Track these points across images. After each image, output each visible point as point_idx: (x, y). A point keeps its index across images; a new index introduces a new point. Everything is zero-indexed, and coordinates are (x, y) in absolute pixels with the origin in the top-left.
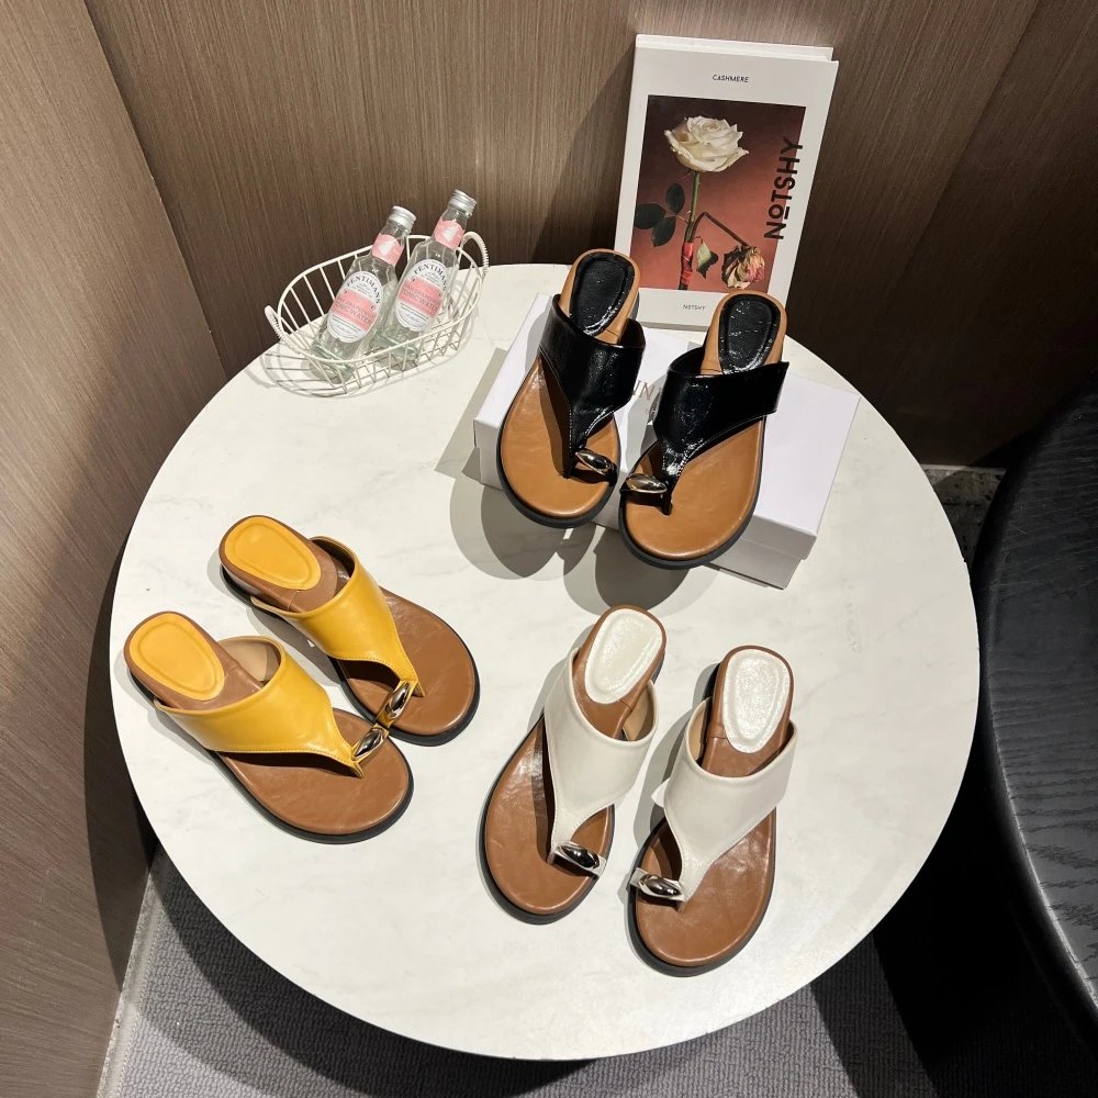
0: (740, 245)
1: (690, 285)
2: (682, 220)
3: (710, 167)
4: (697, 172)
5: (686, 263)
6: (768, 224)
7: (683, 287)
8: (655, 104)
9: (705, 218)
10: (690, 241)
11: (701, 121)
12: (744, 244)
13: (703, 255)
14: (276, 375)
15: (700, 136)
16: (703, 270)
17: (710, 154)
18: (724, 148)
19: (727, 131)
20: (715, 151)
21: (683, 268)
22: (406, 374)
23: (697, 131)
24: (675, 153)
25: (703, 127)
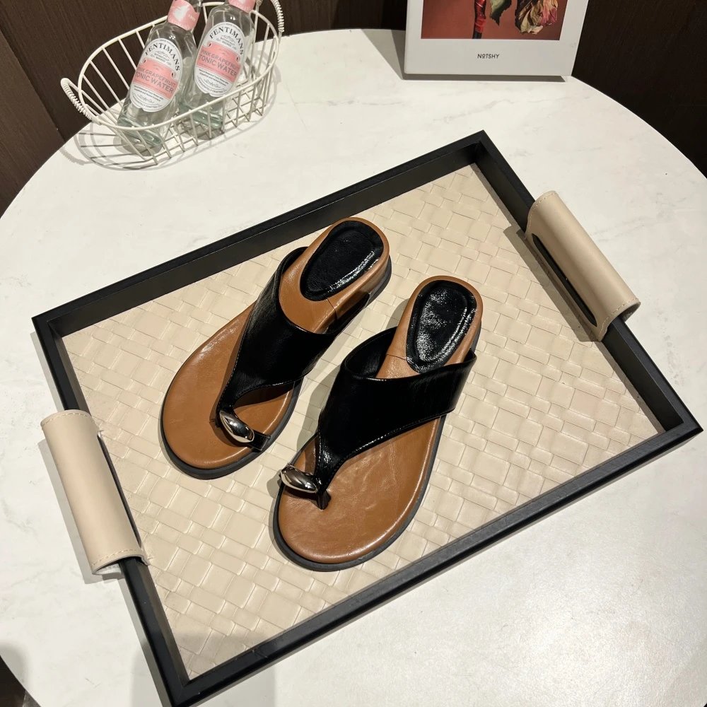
1: (484, 33)
7: (477, 35)
14: (89, 152)
22: (214, 141)
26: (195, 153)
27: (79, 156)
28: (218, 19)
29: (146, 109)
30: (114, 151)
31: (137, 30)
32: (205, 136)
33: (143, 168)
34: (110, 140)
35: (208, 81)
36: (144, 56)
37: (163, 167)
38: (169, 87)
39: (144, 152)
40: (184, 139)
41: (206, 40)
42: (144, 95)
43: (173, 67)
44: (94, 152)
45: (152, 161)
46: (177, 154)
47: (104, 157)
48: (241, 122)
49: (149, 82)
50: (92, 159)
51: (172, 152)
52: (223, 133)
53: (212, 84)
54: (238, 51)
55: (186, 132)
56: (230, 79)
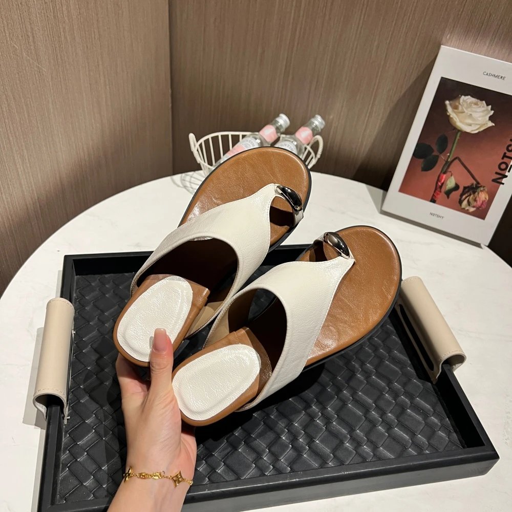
0: (475, 183)
2: (442, 158)
3: (468, 129)
4: (459, 131)
5: (439, 187)
6: (497, 173)
7: (433, 201)
8: (444, 82)
9: (457, 160)
10: (445, 173)
11: (469, 99)
12: (478, 183)
13: (451, 183)
15: (466, 108)
16: (448, 193)
17: (469, 121)
18: (480, 119)
19: (483, 109)
20: (474, 119)
21: (436, 189)
23: (465, 105)
24: (449, 116)
25: (470, 103)
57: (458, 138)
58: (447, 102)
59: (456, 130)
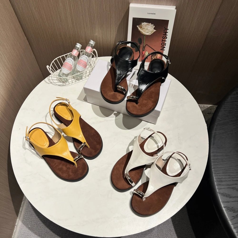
0: (154, 51)
3: (147, 34)
5: (143, 56)
6: (161, 47)
8: (134, 20)
9: (147, 46)
11: (145, 23)
19: (151, 26)
20: (148, 30)
22: (80, 81)
23: (144, 26)
24: (140, 31)
25: (146, 25)
26: (75, 83)
27: (48, 82)
28: (83, 54)
29: (65, 73)
30: (56, 81)
31: (64, 55)
32: (78, 79)
33: (63, 86)
34: (56, 79)
35: (79, 68)
36: (65, 61)
37: (67, 86)
38: (70, 69)
39: (63, 82)
40: (73, 80)
41: (80, 59)
42: (65, 70)
43: (72, 64)
44: (52, 81)
45: (65, 84)
46: (71, 83)
47: (54, 82)
48: (86, 77)
49: (66, 67)
50: (51, 83)
51: (70, 83)
52: (82, 79)
53: (80, 68)
54: (87, 62)
55: (74, 78)
56: (84, 67)
57: (145, 37)
58: (138, 26)
59: (143, 35)
